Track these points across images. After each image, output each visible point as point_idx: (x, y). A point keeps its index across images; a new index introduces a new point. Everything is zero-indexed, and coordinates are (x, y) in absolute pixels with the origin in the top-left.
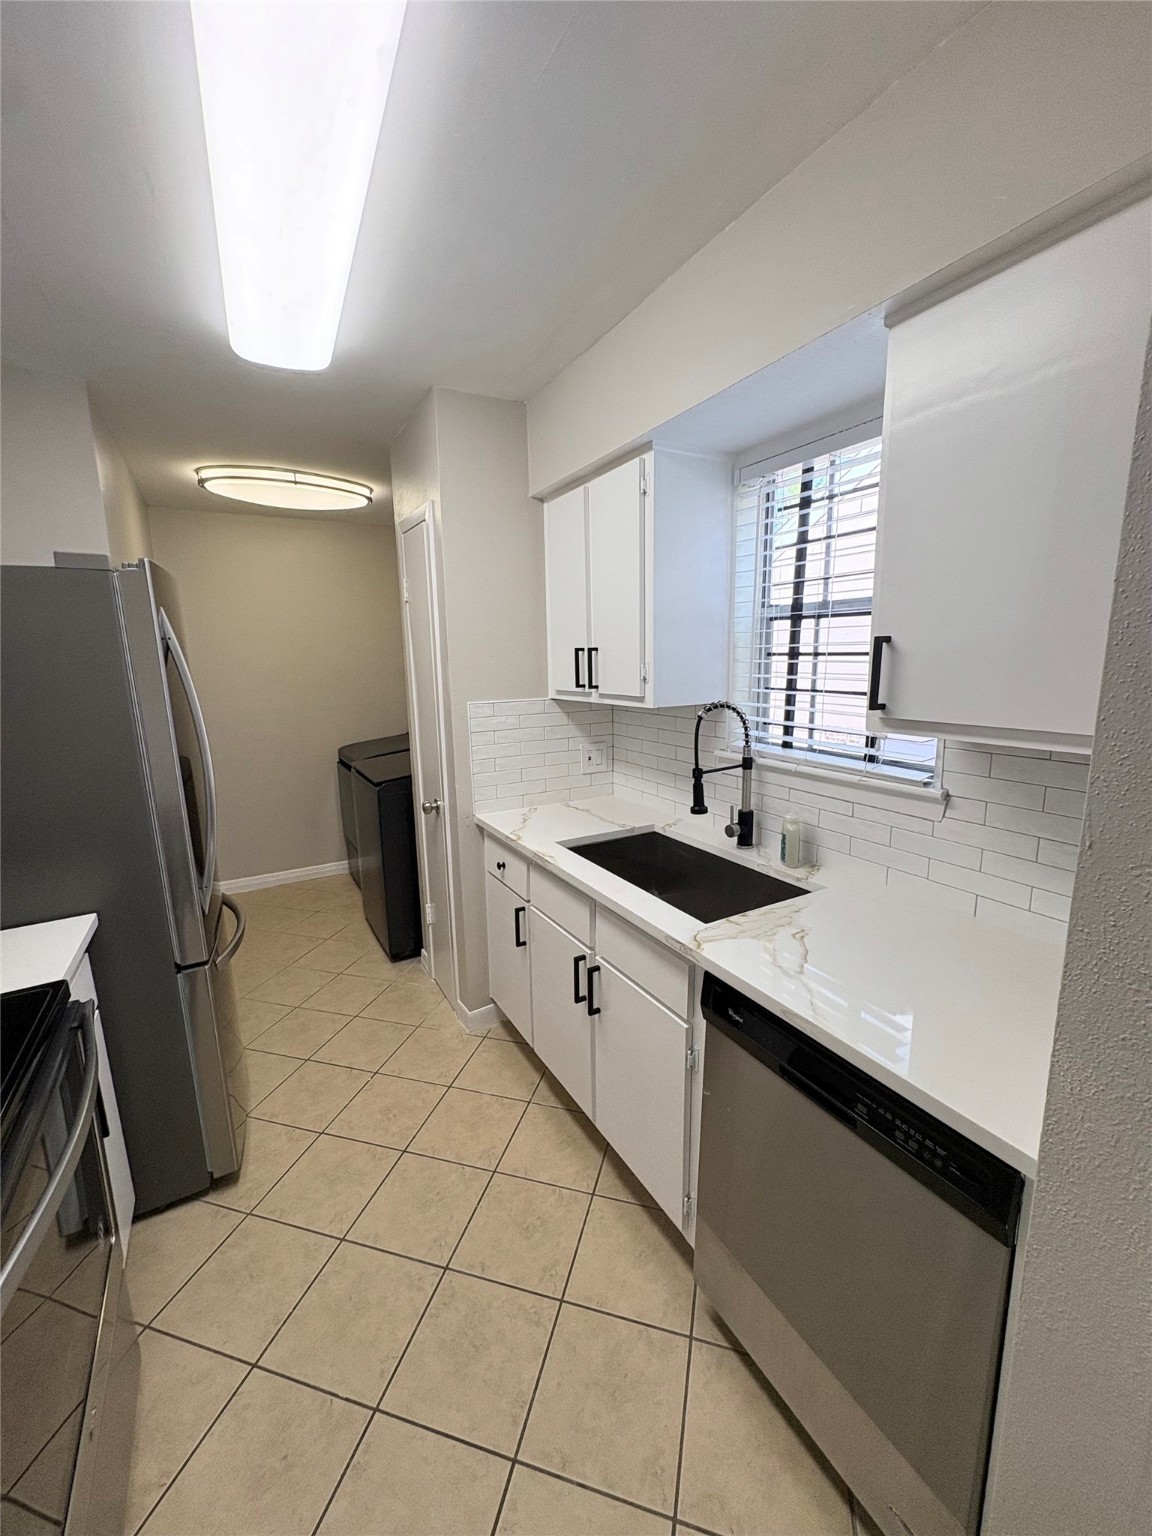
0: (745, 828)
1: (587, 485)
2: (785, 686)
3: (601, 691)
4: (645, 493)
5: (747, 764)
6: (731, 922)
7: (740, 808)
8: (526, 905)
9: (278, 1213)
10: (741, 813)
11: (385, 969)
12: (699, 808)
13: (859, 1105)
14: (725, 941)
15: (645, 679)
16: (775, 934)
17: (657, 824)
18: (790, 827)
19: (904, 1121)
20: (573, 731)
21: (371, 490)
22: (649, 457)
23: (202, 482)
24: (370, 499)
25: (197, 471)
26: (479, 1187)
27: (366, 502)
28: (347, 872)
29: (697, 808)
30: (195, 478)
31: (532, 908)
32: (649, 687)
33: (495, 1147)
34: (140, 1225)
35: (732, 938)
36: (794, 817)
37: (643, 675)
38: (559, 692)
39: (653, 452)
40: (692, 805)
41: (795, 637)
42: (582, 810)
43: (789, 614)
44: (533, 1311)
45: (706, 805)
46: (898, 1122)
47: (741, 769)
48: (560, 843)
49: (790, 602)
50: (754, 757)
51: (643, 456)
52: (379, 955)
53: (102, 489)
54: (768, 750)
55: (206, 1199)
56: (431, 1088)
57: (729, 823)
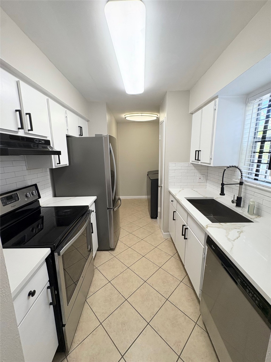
0: (239, 202)
1: (202, 109)
2: (257, 162)
3: (201, 161)
4: (215, 109)
5: (241, 183)
6: (220, 224)
7: (238, 196)
8: (176, 211)
9: (119, 258)
10: (238, 197)
11: (150, 220)
12: (222, 193)
13: (239, 279)
14: (215, 228)
15: (211, 159)
16: (232, 230)
17: (214, 197)
18: (251, 203)
19: (249, 287)
20: (196, 171)
21: (158, 115)
22: (217, 100)
23: (125, 118)
24: (157, 117)
25: (125, 116)
26: (156, 269)
27: (156, 118)
28: (147, 198)
29: (221, 194)
30: (124, 117)
31: (177, 212)
32: (212, 161)
33: (162, 263)
34: (97, 252)
35: (218, 228)
36: (253, 200)
37: (210, 157)
38: (192, 161)
39: (218, 98)
40: (220, 193)
41: (262, 147)
42: (195, 191)
43: (261, 140)
44: (160, 298)
45: (224, 193)
46: (248, 287)
47: (239, 185)
48: (185, 198)
49: (261, 137)
50: (244, 182)
51: (216, 100)
52: (149, 216)
53: (107, 122)
54: (248, 180)
55: (109, 251)
56: (152, 246)
57: (233, 199)
